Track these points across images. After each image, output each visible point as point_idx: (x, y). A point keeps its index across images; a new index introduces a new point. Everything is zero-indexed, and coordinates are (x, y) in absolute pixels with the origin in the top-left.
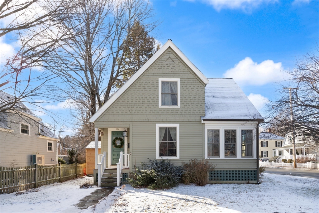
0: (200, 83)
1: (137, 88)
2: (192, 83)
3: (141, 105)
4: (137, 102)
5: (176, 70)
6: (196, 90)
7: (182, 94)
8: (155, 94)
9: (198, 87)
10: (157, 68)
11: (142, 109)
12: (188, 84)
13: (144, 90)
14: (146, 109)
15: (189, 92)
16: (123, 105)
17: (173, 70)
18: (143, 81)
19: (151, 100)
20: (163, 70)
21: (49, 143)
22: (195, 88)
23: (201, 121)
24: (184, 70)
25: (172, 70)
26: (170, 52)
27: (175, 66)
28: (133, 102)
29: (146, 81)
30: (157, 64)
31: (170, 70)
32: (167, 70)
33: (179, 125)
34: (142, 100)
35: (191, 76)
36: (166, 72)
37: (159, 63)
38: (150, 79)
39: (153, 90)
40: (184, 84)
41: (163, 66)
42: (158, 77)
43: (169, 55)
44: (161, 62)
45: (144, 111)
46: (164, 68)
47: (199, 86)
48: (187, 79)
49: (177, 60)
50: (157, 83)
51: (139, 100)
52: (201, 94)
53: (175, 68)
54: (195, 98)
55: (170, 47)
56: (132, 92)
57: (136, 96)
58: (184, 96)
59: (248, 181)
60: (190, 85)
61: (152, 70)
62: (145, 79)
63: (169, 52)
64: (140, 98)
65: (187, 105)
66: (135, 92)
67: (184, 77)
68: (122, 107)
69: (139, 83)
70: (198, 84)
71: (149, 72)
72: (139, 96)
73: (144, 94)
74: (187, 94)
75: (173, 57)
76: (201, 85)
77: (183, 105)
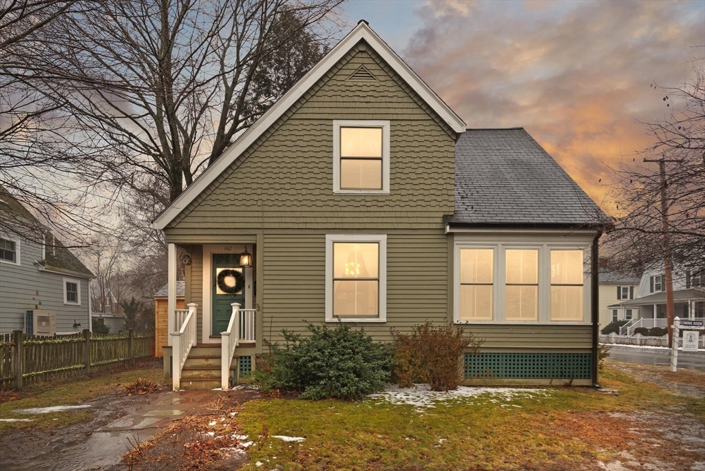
0: (443, 133)
1: (277, 143)
2: (422, 133)
3: (288, 186)
4: (277, 180)
5: (379, 99)
6: (433, 149)
7: (395, 160)
8: (325, 159)
9: (436, 143)
10: (331, 93)
11: (288, 197)
12: (411, 133)
13: (294, 149)
14: (300, 198)
15: (414, 155)
16: (241, 186)
17: (372, 99)
18: (291, 128)
19: (312, 175)
20: (346, 99)
21: (68, 284)
22: (428, 144)
23: (444, 229)
24: (400, 100)
25: (368, 99)
26: (365, 55)
27: (378, 89)
28: (266, 180)
29: (300, 128)
30: (330, 83)
31: (362, 100)
32: (356, 99)
33: (385, 237)
34: (288, 175)
35: (419, 114)
36: (353, 105)
37: (335, 82)
38: (311, 122)
39: (318, 149)
40: (401, 133)
41: (344, 88)
42: (330, 117)
43: (360, 61)
44: (338, 78)
45: (295, 203)
46: (348, 93)
47: (440, 138)
48: (409, 123)
49: (382, 73)
50: (329, 133)
51: (281, 176)
52: (446, 159)
53: (375, 94)
54: (429, 171)
55: (363, 41)
56: (263, 155)
57: (274, 165)
58: (401, 165)
59: (567, 381)
60: (416, 138)
61: (315, 99)
62: (297, 122)
63: (360, 55)
64: (285, 170)
65: (408, 187)
66: (272, 155)
67: (400, 117)
68: (237, 192)
69: (280, 132)
70: (438, 133)
71: (309, 105)
72: (281, 165)
73: (296, 160)
74: (407, 160)
75: (372, 67)
76: (446, 138)
77: (397, 187)
